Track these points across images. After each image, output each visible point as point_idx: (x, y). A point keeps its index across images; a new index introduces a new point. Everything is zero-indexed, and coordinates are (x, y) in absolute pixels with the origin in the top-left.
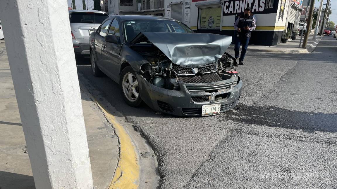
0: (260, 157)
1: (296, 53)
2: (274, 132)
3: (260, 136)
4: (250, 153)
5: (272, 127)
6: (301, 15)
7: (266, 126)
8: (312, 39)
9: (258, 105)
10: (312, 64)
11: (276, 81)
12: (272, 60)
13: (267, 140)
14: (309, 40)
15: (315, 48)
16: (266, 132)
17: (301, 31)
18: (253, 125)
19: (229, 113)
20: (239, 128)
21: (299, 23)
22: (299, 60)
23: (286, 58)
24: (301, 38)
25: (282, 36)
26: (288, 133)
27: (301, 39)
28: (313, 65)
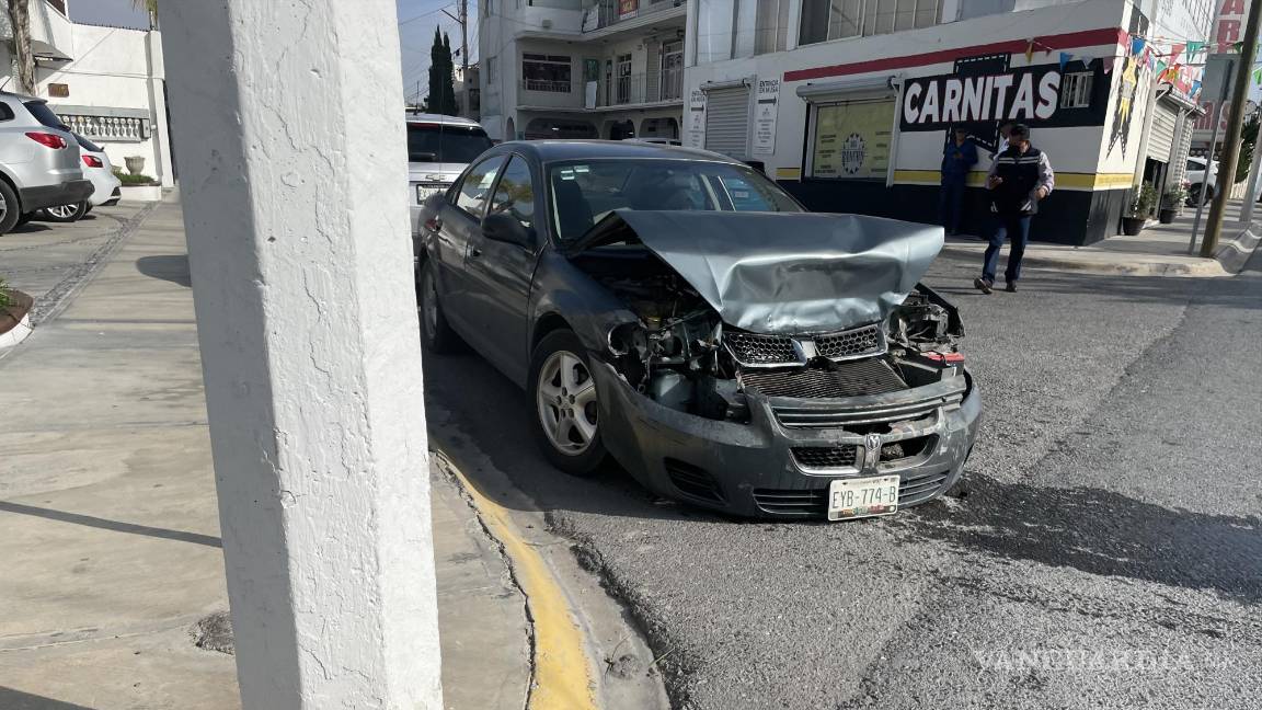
0: (1057, 698)
1: (1179, 273)
2: (1108, 594)
3: (1052, 610)
4: (1019, 678)
5: (1099, 573)
6: (1195, 127)
7: (1077, 571)
8: (1237, 220)
9: (1042, 481)
10: (1240, 321)
11: (1105, 387)
12: (1088, 301)
13: (1083, 629)
14: (1227, 225)
15: (1252, 255)
16: (1074, 592)
17: (1195, 188)
18: (1024, 564)
19: (932, 509)
20: (972, 571)
21: (1186, 157)
22: (1191, 302)
23: (1142, 293)
24: (1199, 214)
25: (1122, 210)
26: (1159, 602)
27: (1197, 221)
28: (1248, 326)
